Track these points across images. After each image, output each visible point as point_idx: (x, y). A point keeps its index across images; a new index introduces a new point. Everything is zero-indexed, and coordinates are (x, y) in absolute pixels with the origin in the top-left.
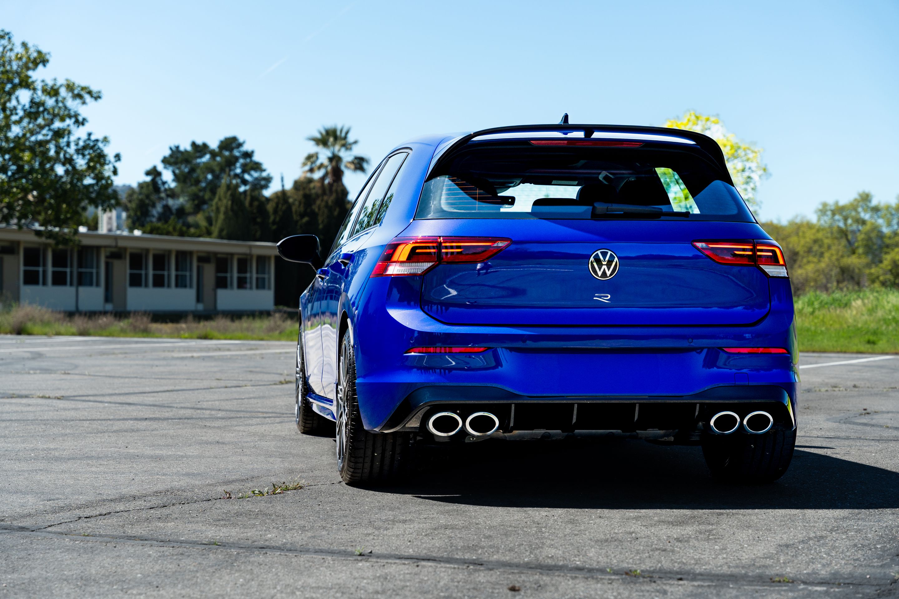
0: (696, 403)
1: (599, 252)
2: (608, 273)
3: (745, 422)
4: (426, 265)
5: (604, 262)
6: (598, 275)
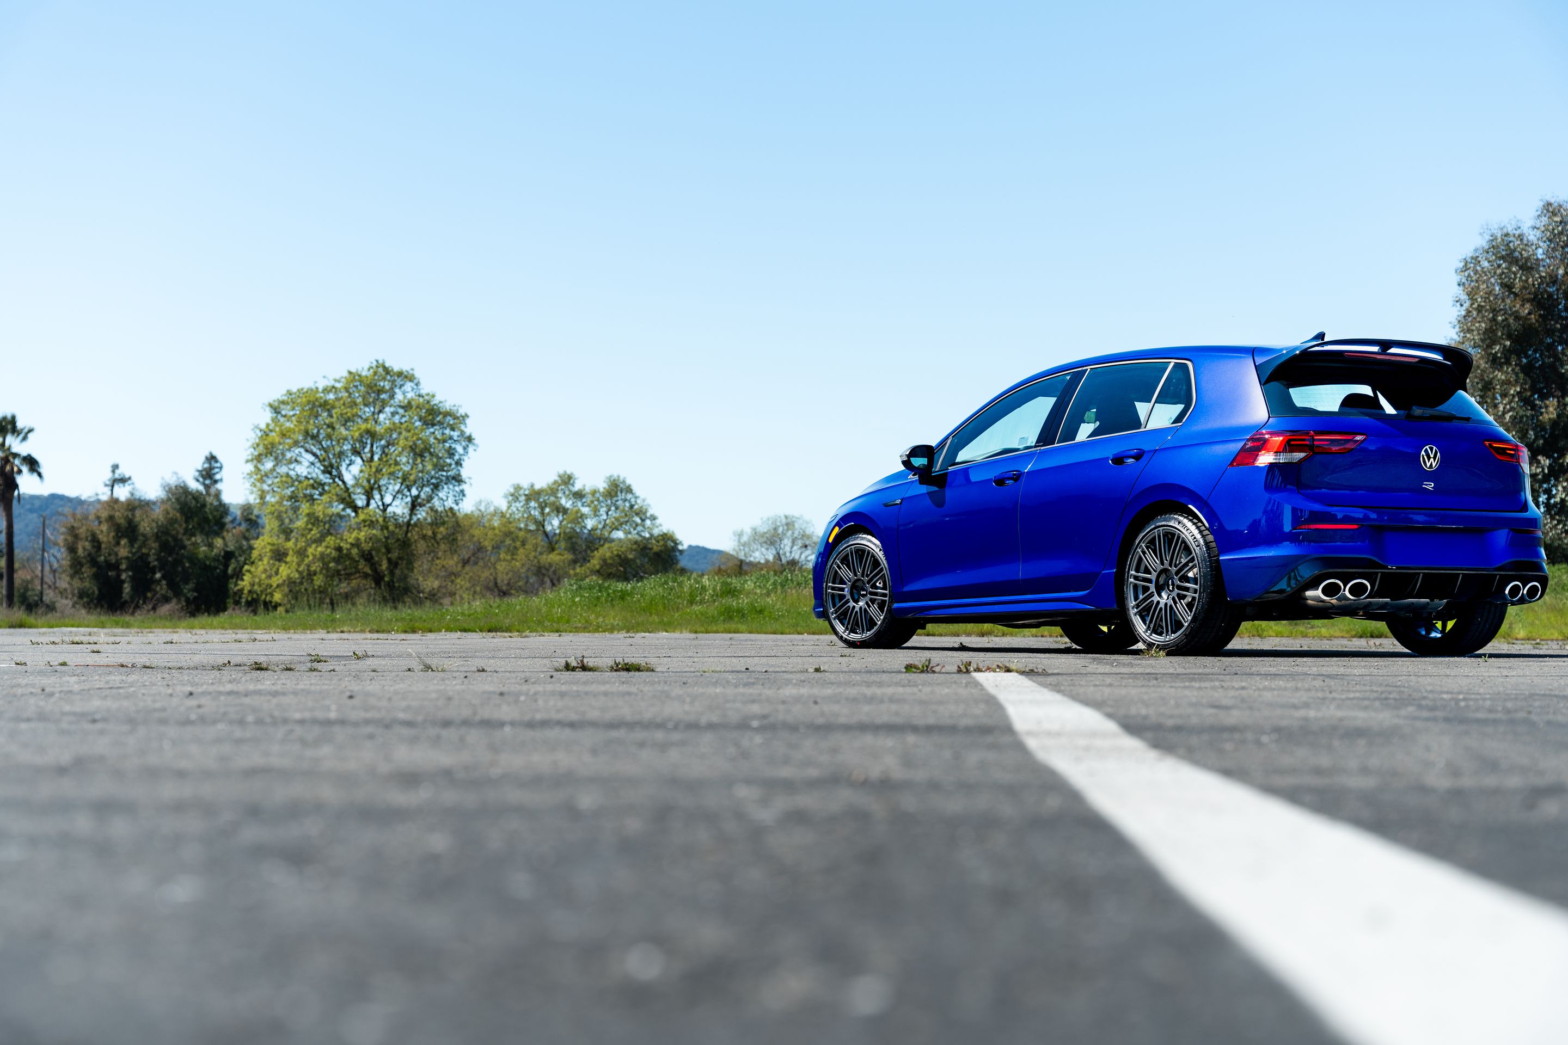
0: (1497, 575)
1: (1427, 447)
2: (1434, 465)
3: (1525, 592)
4: (1301, 455)
5: (1432, 456)
6: (1426, 466)
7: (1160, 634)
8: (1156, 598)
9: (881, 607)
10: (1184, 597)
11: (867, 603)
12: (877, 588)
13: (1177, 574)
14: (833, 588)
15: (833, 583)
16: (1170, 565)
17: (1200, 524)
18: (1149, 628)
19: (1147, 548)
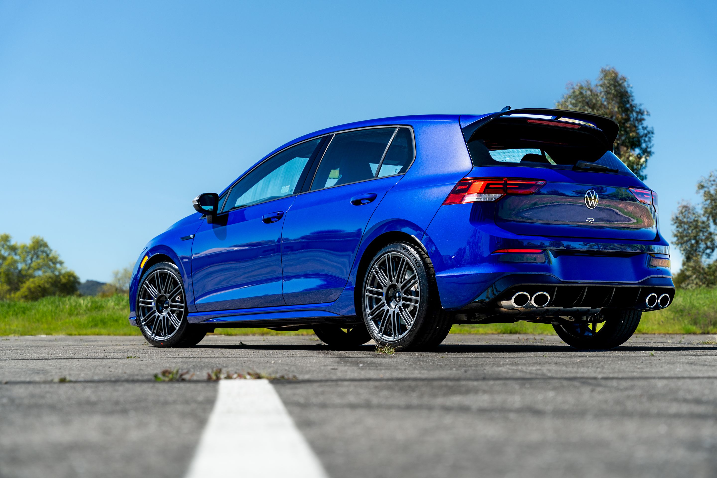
0: (640, 288)
1: (589, 191)
2: (594, 205)
3: (659, 301)
4: (497, 196)
5: (593, 198)
6: (589, 205)
7: (390, 335)
8: (386, 307)
9: (179, 317)
10: (407, 306)
11: (168, 313)
12: (177, 302)
13: (402, 288)
14: (143, 303)
15: (144, 298)
16: (397, 282)
17: (420, 250)
18: (380, 331)
19: (380, 268)
